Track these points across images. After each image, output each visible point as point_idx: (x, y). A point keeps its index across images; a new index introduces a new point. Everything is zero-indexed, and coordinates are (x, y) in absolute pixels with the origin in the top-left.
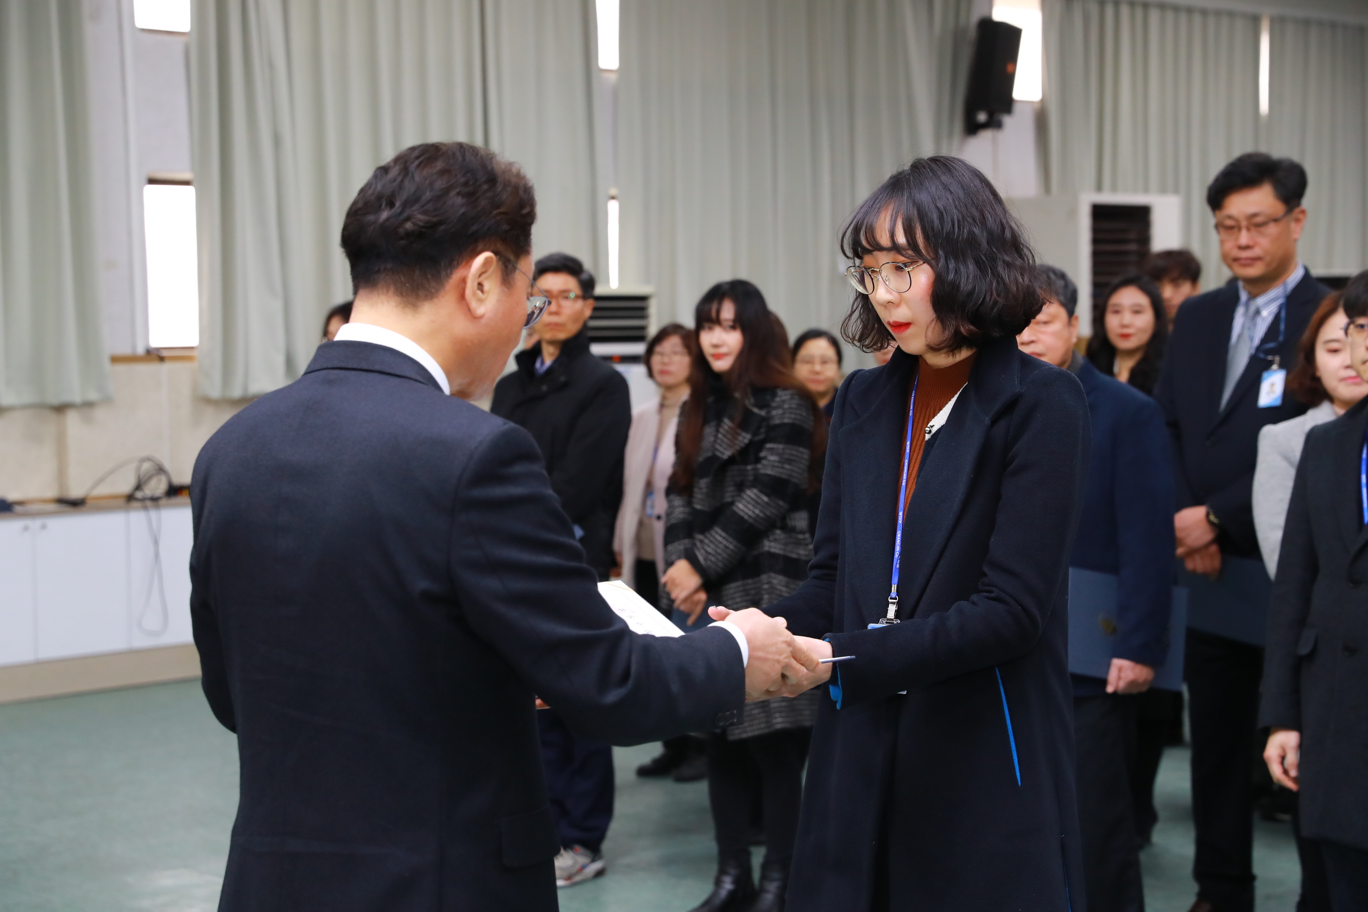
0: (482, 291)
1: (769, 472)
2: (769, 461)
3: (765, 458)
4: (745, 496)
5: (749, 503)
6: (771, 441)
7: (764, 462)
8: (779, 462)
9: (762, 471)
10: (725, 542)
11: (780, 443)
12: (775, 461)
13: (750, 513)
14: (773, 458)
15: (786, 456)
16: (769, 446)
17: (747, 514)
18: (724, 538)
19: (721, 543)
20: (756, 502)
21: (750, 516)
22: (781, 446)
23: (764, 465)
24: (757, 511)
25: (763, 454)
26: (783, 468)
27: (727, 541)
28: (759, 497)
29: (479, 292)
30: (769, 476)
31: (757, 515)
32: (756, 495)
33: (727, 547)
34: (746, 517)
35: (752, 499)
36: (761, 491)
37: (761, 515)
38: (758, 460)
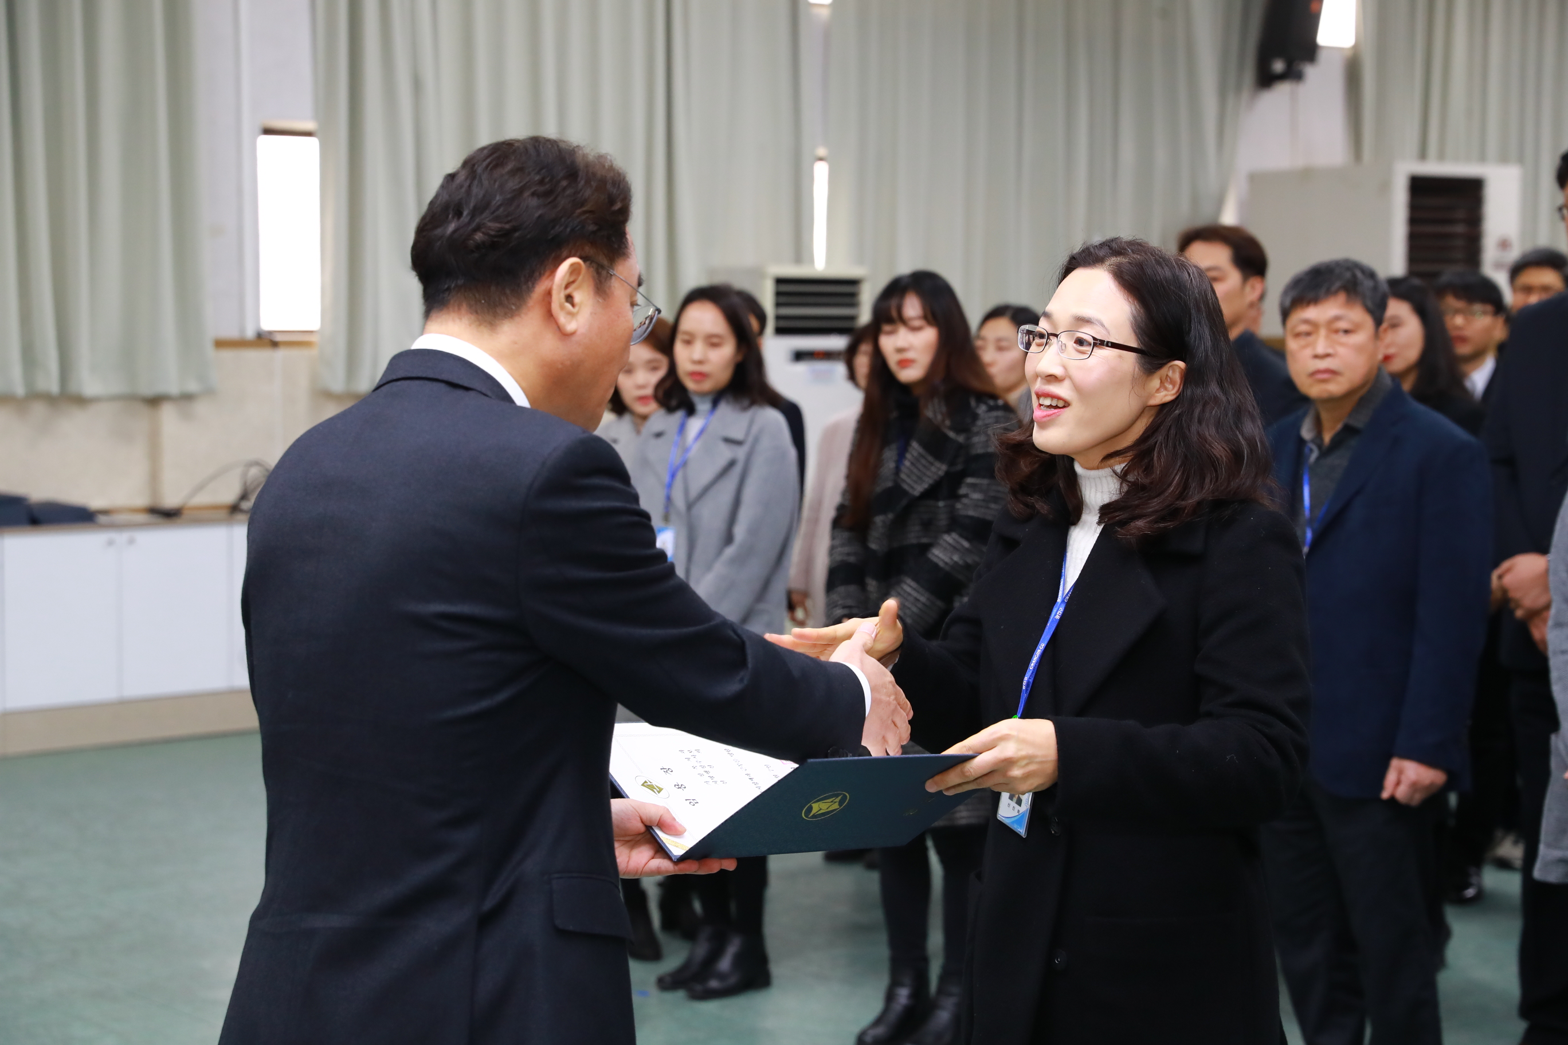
0: (573, 305)
1: (971, 513)
2: (972, 499)
3: (966, 496)
4: (941, 542)
5: (945, 549)
6: (973, 475)
7: (965, 501)
8: (983, 500)
9: (963, 512)
10: (915, 594)
11: (984, 477)
12: (978, 500)
13: (947, 560)
14: (976, 496)
15: (992, 494)
16: (970, 480)
17: (943, 561)
18: (914, 589)
19: (909, 594)
20: (955, 548)
21: (946, 563)
22: (985, 482)
23: (965, 504)
24: (956, 558)
25: (963, 491)
26: (988, 508)
27: (918, 592)
28: (958, 542)
29: (568, 306)
30: (971, 518)
31: (956, 562)
32: (954, 539)
33: (917, 600)
34: (941, 564)
35: (950, 544)
36: (961, 536)
37: (961, 562)
38: (957, 497)
